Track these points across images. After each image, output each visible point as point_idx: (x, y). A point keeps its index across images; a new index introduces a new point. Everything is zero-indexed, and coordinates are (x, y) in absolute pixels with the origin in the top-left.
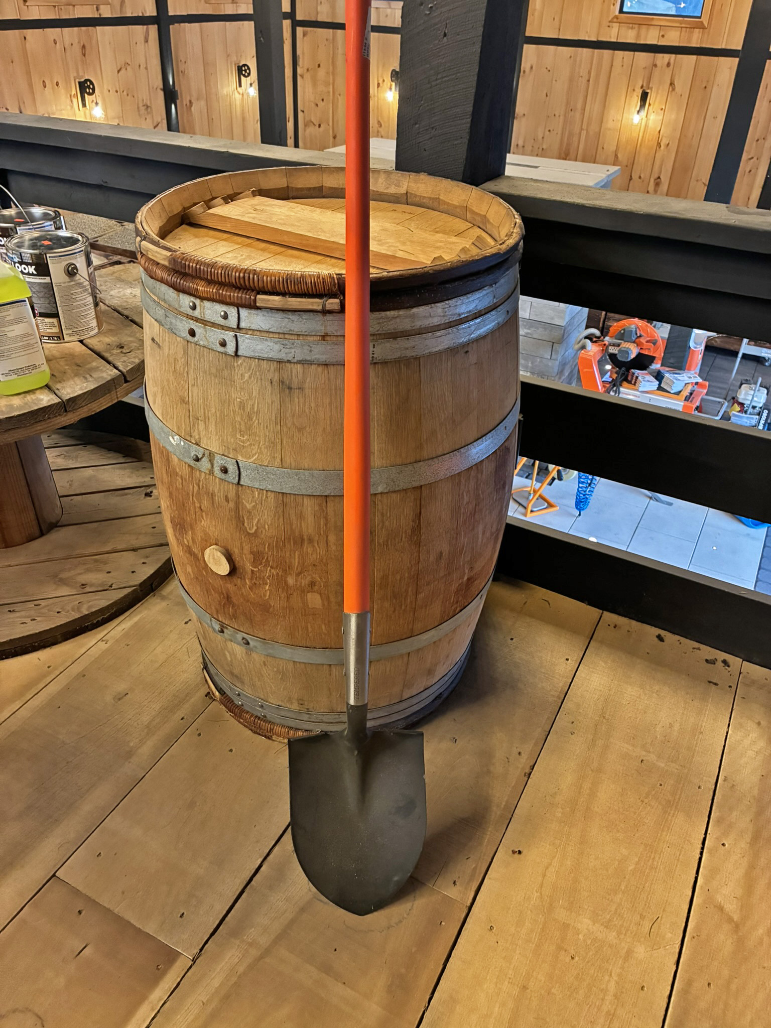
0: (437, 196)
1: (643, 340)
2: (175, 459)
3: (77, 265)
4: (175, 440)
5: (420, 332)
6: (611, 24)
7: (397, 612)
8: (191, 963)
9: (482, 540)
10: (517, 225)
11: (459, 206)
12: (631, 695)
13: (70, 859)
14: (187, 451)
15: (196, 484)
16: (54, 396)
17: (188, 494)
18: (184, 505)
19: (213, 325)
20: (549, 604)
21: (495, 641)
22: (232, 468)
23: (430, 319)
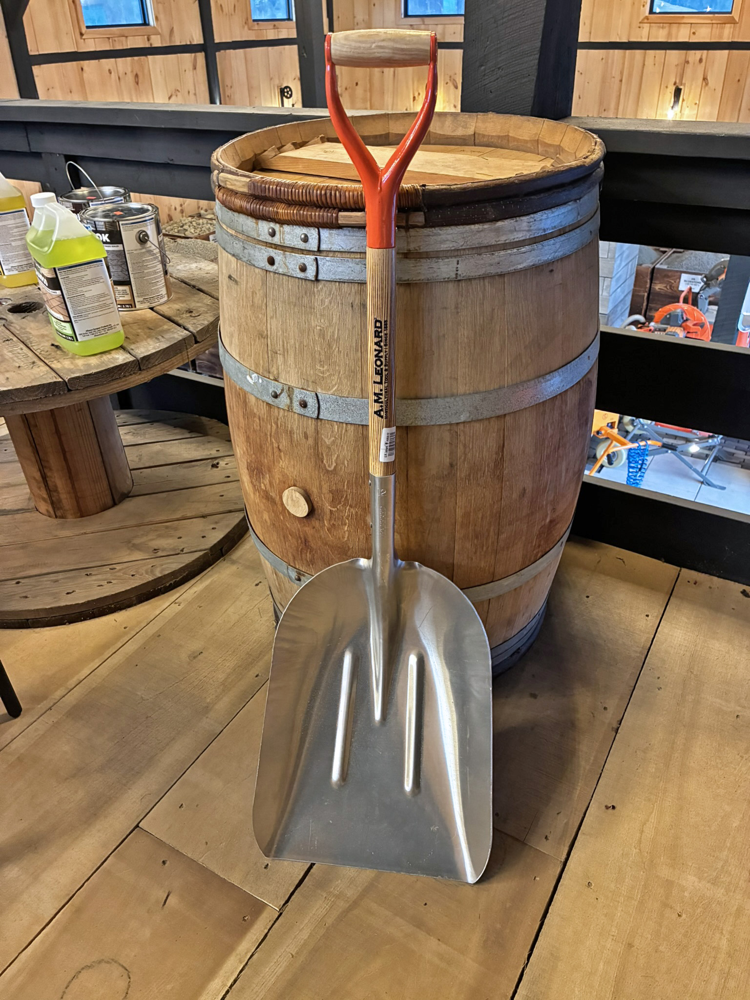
0: (507, 134)
1: (690, 324)
2: (252, 400)
3: (149, 233)
4: (252, 379)
5: (505, 246)
6: (641, 25)
7: (478, 553)
8: (278, 914)
9: (565, 479)
10: (597, 144)
11: (531, 141)
12: (719, 651)
13: (153, 810)
14: (265, 388)
15: (275, 424)
16: (128, 355)
17: (266, 434)
18: (261, 447)
19: (293, 250)
20: (624, 562)
21: (571, 598)
22: (311, 402)
23: (515, 233)
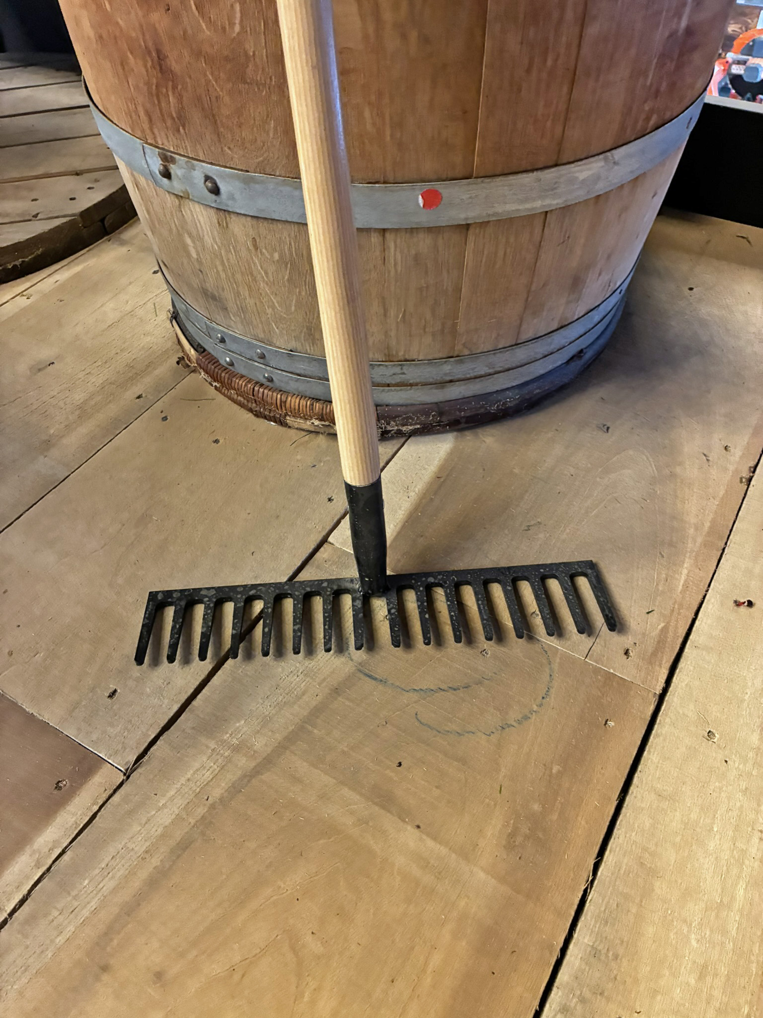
8: (122, 777)
20: (749, 242)
21: (662, 292)
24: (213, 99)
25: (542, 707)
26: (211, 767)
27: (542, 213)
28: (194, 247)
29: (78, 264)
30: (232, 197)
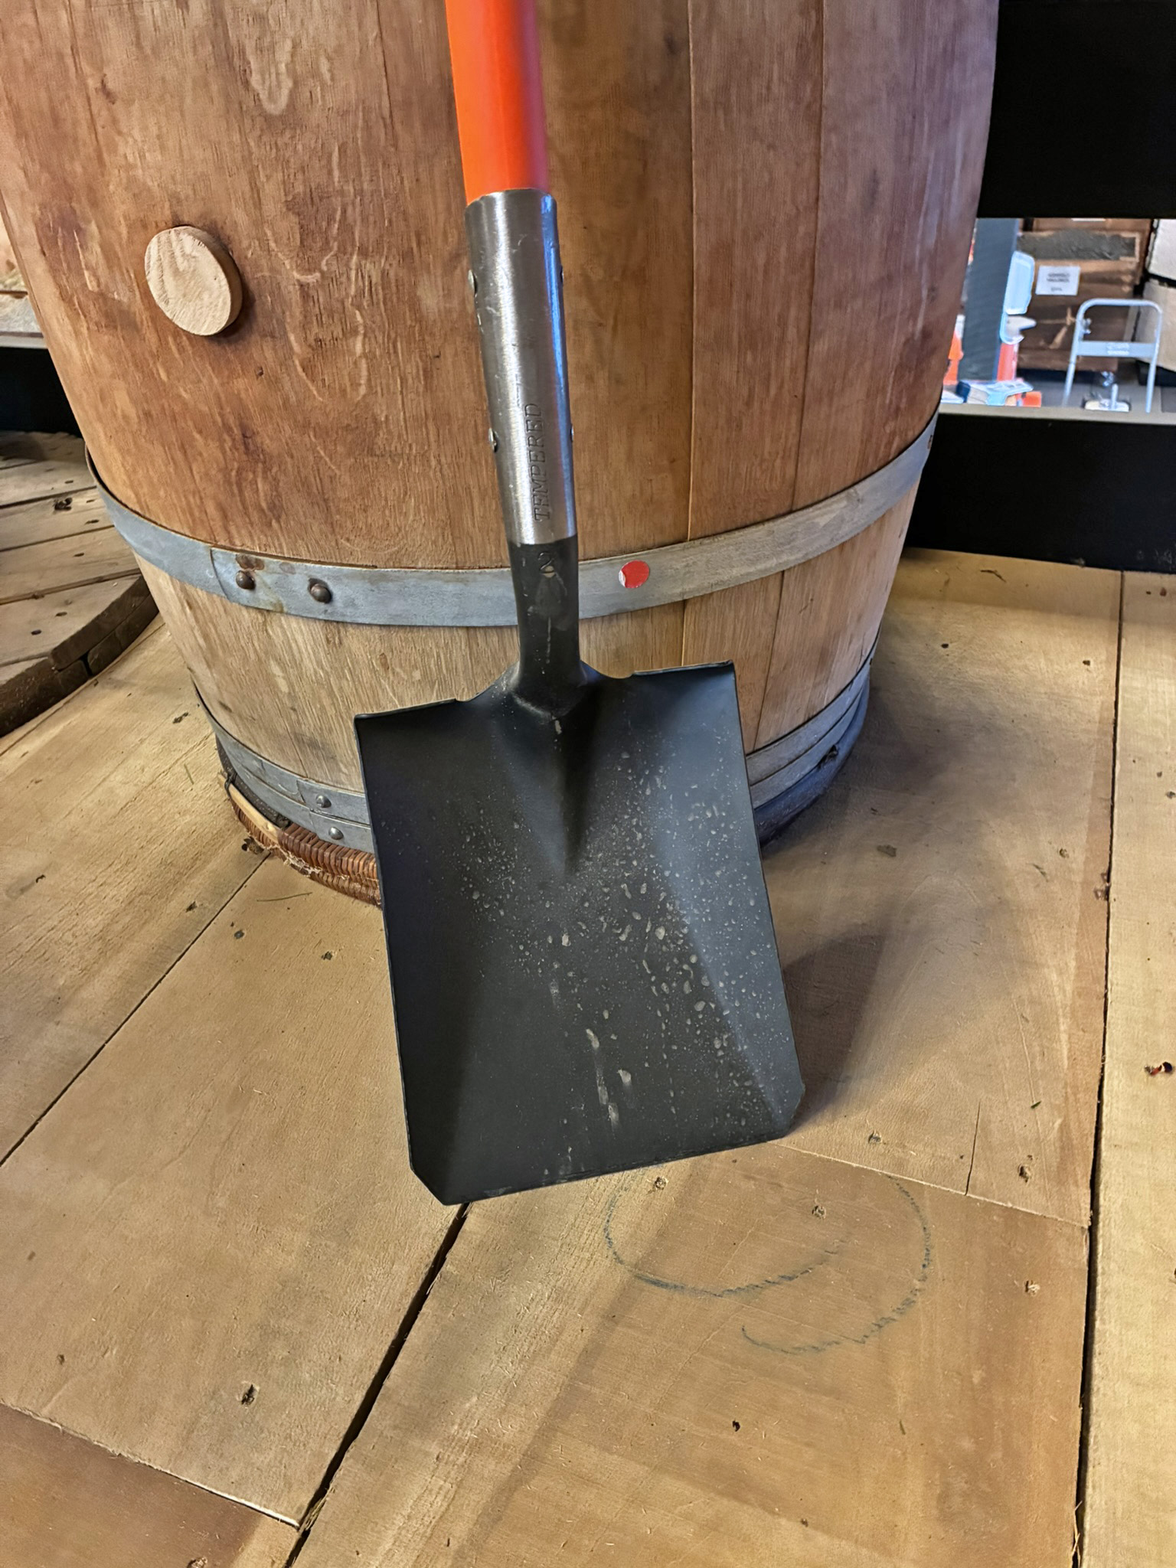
8: (296, 1536)
20: (1000, 577)
24: (326, 480)
25: (928, 1280)
26: (440, 1489)
27: (777, 573)
28: (284, 678)
29: (55, 725)
30: (351, 603)
